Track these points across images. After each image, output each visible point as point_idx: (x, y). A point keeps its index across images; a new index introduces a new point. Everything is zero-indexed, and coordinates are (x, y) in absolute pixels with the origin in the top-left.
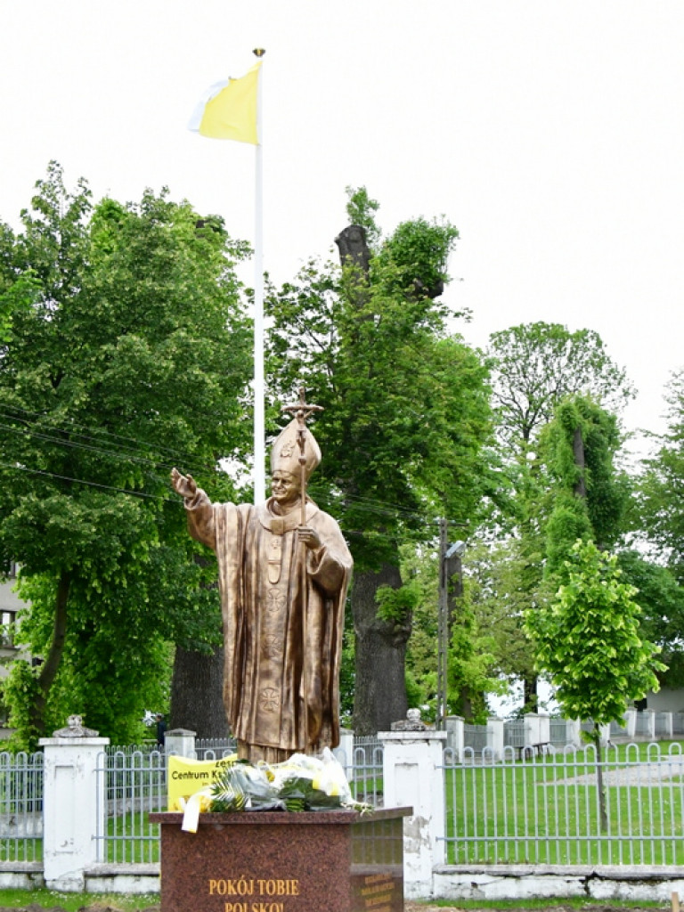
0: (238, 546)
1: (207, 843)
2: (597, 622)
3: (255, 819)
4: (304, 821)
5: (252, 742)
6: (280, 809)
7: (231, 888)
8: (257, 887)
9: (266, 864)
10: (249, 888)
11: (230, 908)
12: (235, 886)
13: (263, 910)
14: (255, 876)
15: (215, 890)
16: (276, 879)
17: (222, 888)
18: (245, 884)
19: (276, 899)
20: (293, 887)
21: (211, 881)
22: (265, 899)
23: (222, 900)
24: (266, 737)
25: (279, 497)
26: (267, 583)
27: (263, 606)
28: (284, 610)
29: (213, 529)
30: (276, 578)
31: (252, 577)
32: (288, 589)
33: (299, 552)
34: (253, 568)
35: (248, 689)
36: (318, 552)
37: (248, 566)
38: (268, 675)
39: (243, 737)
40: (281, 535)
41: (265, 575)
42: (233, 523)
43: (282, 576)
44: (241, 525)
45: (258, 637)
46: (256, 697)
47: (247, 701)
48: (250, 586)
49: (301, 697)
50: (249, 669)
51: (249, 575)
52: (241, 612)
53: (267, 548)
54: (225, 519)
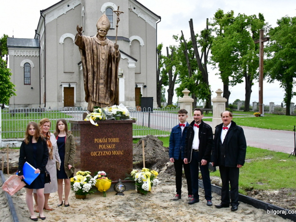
1: (94, 129)
3: (109, 122)
4: (122, 123)
5: (97, 102)
6: (113, 119)
7: (101, 141)
8: (108, 140)
9: (110, 134)
10: (106, 140)
11: (100, 146)
12: (102, 140)
13: (110, 146)
14: (107, 137)
15: (96, 141)
16: (113, 138)
17: (98, 141)
18: (105, 140)
19: (113, 143)
20: (118, 140)
21: (95, 139)
22: (110, 143)
23: (98, 144)
24: (102, 101)
25: (103, 35)
26: (101, 59)
27: (100, 65)
28: (106, 67)
29: (83, 43)
30: (104, 57)
31: (95, 57)
32: (106, 61)
33: (108, 51)
34: (96, 55)
35: (95, 88)
36: (117, 51)
37: (94, 54)
38: (102, 84)
39: (95, 100)
40: (104, 46)
41: (101, 57)
42: (88, 40)
43: (105, 57)
44: (90, 42)
45: (98, 73)
46: (98, 90)
47: (95, 91)
48: (95, 59)
49: (112, 90)
50: (95, 82)
51: (95, 56)
52: (93, 67)
53: (100, 49)
54: (86, 40)
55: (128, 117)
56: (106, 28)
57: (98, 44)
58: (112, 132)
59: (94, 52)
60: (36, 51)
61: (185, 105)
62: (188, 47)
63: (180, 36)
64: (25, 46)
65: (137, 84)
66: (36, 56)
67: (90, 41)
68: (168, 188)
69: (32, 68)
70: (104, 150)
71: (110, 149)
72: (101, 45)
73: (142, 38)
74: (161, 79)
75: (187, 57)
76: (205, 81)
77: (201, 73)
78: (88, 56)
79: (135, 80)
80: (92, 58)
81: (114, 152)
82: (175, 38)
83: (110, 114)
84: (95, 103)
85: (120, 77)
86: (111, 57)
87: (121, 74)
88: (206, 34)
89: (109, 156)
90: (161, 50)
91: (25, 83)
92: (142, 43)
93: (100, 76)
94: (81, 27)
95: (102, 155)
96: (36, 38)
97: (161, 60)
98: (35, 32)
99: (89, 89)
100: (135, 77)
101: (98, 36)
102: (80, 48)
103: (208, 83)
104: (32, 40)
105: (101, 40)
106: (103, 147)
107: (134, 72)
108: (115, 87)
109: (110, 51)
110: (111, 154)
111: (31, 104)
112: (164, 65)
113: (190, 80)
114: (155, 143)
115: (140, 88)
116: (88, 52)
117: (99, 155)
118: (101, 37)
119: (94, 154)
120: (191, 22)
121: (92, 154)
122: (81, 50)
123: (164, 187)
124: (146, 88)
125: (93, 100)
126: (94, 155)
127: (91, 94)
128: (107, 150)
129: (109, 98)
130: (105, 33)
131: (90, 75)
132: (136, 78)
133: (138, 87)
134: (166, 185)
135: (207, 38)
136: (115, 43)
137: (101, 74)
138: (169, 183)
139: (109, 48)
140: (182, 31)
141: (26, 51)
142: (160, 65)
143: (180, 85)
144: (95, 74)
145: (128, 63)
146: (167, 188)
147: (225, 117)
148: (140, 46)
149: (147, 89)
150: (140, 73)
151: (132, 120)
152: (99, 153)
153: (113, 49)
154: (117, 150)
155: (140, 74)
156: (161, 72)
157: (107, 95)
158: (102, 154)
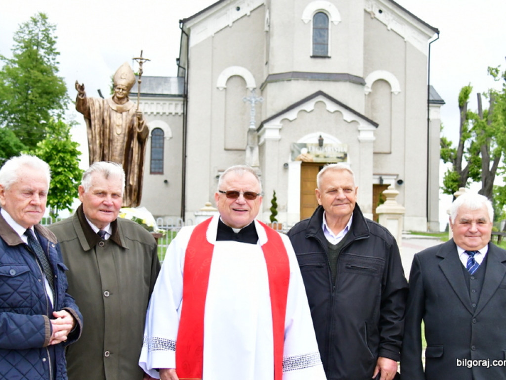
0: (100, 116)
2: (63, 159)
25: (121, 96)
26: (115, 134)
27: (114, 144)
28: (123, 146)
29: (88, 108)
31: (107, 131)
32: (124, 137)
33: (128, 121)
34: (108, 127)
37: (105, 126)
41: (115, 130)
42: (97, 106)
43: (122, 131)
44: (100, 108)
45: (110, 157)
48: (106, 135)
49: (130, 185)
51: (105, 130)
52: (102, 146)
53: (115, 118)
54: (93, 104)
55: (152, 229)
56: (126, 85)
57: (113, 110)
59: (105, 122)
60: (177, 102)
61: (388, 219)
64: (153, 93)
65: (383, 177)
66: (177, 114)
67: (100, 105)
69: (168, 139)
72: (117, 111)
73: (395, 75)
74: (467, 167)
78: (95, 130)
79: (375, 167)
80: (102, 133)
82: (492, 74)
85: (340, 160)
86: (133, 132)
87: (342, 155)
90: (468, 100)
91: (153, 170)
92: (396, 87)
94: (83, 85)
96: (180, 75)
97: (468, 122)
98: (175, 62)
100: (374, 161)
101: (115, 98)
102: (85, 118)
104: (172, 80)
105: (117, 104)
107: (371, 151)
108: (135, 179)
109: (132, 121)
111: (162, 214)
112: (473, 134)
115: (387, 186)
116: (96, 123)
118: (120, 99)
124: (402, 185)
129: (129, 198)
130: (124, 92)
132: (376, 165)
133: (385, 182)
141: (155, 102)
142: (463, 134)
145: (359, 131)
148: (391, 93)
149: (404, 188)
150: (390, 153)
151: (157, 233)
155: (389, 156)
156: (468, 149)
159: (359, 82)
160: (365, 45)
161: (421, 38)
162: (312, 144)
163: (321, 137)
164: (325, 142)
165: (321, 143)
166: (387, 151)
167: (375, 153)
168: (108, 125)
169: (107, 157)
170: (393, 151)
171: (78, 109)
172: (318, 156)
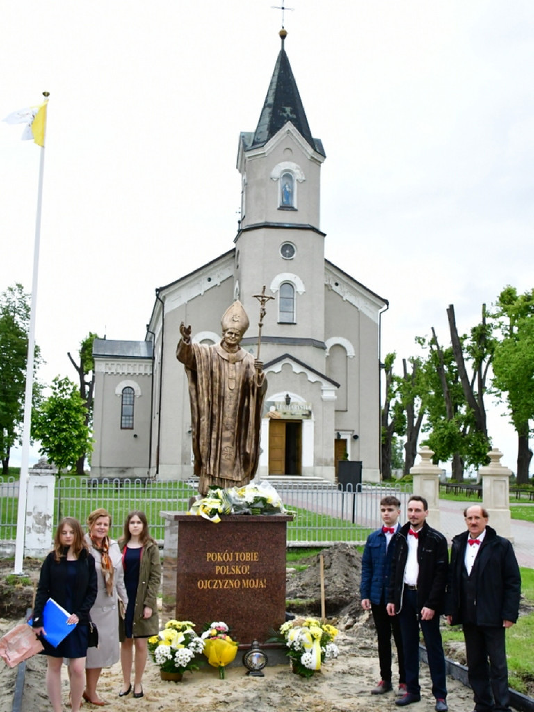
0: (208, 367)
1: (206, 532)
4: (265, 520)
5: (217, 476)
6: (247, 514)
7: (220, 557)
8: (234, 556)
9: (240, 544)
10: (230, 557)
11: (218, 569)
12: (222, 557)
13: (238, 570)
14: (233, 551)
15: (210, 559)
16: (245, 552)
17: (214, 557)
18: (228, 555)
19: (246, 563)
20: (255, 557)
21: (208, 554)
22: (239, 563)
23: (214, 564)
24: (227, 474)
25: (233, 343)
26: (227, 389)
27: (225, 402)
28: (237, 405)
29: (193, 357)
30: (233, 387)
31: (217, 385)
32: (238, 394)
33: (242, 374)
34: (218, 381)
35: (213, 447)
36: (260, 375)
37: (214, 379)
38: (228, 439)
39: (212, 473)
40: (234, 363)
41: (227, 385)
42: (203, 352)
43: (236, 386)
44: (207, 357)
45: (221, 418)
46: (219, 451)
47: (213, 453)
48: (216, 390)
49: (247, 453)
50: (214, 435)
51: (215, 384)
52: (210, 404)
53: (226, 370)
54: (199, 352)
55: (278, 510)
56: (240, 329)
57: (224, 359)
58: (243, 539)
59: (214, 375)
61: (425, 480)
62: (446, 360)
63: (429, 339)
64: (125, 355)
65: (341, 433)
66: (146, 374)
67: (207, 353)
68: (362, 663)
69: (138, 397)
70: (226, 577)
71: (238, 575)
72: (228, 361)
73: (350, 341)
74: (393, 423)
75: (444, 380)
76: (480, 428)
77: (473, 412)
78: (202, 384)
79: (336, 424)
80: (210, 388)
81: (246, 581)
82: (419, 342)
83: (241, 503)
84: (213, 478)
85: (305, 417)
86: (249, 386)
87: (307, 413)
88: (481, 334)
89: (235, 590)
90: (393, 365)
91: (124, 426)
92: (351, 351)
93: (225, 423)
94: (190, 327)
95: (221, 587)
96: (148, 339)
97: (393, 384)
99: (201, 450)
100: (336, 418)
101: (225, 344)
102: (187, 368)
103: (486, 432)
104: (141, 344)
105: (228, 352)
106: (223, 571)
107: (333, 409)
108: (253, 446)
109: (246, 374)
110: (241, 586)
112: (398, 394)
113: (449, 426)
114: (349, 561)
115: (345, 441)
116: (202, 375)
117: (214, 587)
118: (230, 346)
119: (204, 585)
120: (451, 311)
121: (201, 586)
122: (189, 372)
123: (354, 662)
124: (357, 441)
125: (208, 472)
126: (205, 587)
127: (204, 461)
128: (233, 577)
129: (242, 470)
130: (237, 338)
131: (205, 423)
132: (337, 421)
133: (343, 437)
134: (358, 656)
135: (483, 342)
136: (256, 358)
137: (225, 419)
138: (365, 653)
139: (244, 369)
140: (433, 328)
141: (126, 364)
142: (389, 394)
143: (431, 436)
144: (214, 420)
145: (322, 391)
146: (358, 664)
147: (473, 519)
148: (347, 357)
149: (359, 444)
150: (347, 411)
151: (286, 515)
152: (216, 584)
153: (253, 370)
154: (253, 578)
155: (345, 413)
156: (393, 408)
157: (238, 463)
158: (221, 585)
159: (321, 346)
160: (326, 313)
161: (372, 308)
162: (280, 403)
163: (287, 395)
164: (291, 401)
165: (288, 400)
166: (344, 408)
167: (336, 411)
168: (218, 378)
169: (217, 417)
170: (349, 409)
171: (180, 358)
172: (285, 414)
